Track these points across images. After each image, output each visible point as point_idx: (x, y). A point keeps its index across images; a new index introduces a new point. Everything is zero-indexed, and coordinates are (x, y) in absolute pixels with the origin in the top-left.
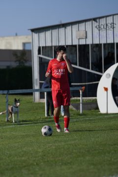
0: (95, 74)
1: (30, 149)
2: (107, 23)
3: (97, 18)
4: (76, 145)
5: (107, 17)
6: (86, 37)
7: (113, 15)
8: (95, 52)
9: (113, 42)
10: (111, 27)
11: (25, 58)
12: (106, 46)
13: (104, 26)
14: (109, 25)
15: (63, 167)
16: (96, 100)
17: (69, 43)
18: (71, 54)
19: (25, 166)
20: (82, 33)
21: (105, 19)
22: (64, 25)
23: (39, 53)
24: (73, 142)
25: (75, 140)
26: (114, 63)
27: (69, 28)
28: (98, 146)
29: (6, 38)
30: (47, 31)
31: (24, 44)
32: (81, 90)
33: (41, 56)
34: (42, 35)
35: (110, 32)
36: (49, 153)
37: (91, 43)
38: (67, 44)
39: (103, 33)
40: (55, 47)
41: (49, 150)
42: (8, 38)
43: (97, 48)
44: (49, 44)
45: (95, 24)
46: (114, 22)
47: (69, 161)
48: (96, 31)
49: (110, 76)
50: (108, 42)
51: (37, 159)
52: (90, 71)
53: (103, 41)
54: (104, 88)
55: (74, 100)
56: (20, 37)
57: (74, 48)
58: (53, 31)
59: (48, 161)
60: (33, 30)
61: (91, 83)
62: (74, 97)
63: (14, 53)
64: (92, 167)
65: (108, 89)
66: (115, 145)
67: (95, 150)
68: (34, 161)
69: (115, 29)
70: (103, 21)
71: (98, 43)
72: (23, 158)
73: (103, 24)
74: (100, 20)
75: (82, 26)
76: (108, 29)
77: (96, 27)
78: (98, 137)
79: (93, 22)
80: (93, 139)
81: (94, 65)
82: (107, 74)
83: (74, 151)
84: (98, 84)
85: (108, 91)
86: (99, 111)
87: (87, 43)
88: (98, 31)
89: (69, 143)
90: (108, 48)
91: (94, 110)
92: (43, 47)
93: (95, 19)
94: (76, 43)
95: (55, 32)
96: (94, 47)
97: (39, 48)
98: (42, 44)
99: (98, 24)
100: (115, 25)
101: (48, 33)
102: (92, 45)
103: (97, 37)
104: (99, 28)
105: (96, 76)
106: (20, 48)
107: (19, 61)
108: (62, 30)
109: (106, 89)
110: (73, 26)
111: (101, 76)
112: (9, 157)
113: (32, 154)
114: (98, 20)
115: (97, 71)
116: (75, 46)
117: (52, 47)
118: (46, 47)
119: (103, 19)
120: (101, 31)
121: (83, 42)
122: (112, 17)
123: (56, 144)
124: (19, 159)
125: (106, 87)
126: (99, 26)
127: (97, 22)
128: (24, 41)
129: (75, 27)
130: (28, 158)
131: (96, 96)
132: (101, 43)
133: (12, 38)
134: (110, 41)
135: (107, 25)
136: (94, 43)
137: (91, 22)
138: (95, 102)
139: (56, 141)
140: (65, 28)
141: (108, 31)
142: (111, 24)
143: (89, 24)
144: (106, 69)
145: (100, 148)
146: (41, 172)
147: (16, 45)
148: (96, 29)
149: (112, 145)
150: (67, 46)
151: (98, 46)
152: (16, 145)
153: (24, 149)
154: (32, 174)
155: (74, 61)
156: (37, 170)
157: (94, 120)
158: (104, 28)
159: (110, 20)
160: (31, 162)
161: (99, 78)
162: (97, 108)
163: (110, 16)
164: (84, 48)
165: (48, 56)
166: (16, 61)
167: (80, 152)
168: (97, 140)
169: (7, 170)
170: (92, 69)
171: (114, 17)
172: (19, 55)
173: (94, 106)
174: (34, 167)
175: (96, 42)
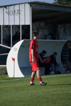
0: (5, 48)
2: (15, 10)
3: (7, 6)
5: (14, 5)
7: (20, 4)
8: (5, 31)
9: (19, 24)
10: (18, 13)
12: (14, 27)
13: (12, 12)
14: (16, 11)
16: (6, 67)
21: (13, 6)
26: (20, 40)
28: (8, 103)
35: (17, 17)
37: (3, 24)
39: (12, 17)
43: (7, 28)
45: (6, 10)
46: (20, 10)
48: (6, 15)
49: (17, 49)
50: (15, 24)
52: (2, 45)
53: (12, 24)
54: (12, 58)
61: (2, 54)
65: (15, 59)
66: (20, 102)
69: (20, 14)
70: (11, 8)
71: (8, 25)
73: (12, 10)
74: (10, 7)
76: (15, 14)
77: (6, 12)
78: (8, 96)
79: (4, 8)
80: (4, 97)
81: (5, 41)
82: (15, 48)
84: (7, 55)
85: (15, 61)
86: (8, 76)
88: (8, 16)
90: (15, 28)
91: (4, 75)
93: (5, 7)
96: (4, 28)
99: (8, 10)
100: (20, 12)
102: (3, 26)
103: (7, 20)
104: (9, 13)
105: (6, 49)
109: (14, 59)
111: (10, 50)
115: (6, 45)
119: (11, 7)
120: (10, 16)
122: (18, 5)
125: (14, 58)
126: (9, 12)
127: (7, 8)
131: (6, 64)
132: (10, 24)
134: (17, 23)
135: (14, 11)
136: (5, 24)
137: (2, 8)
138: (5, 69)
141: (15, 16)
142: (18, 11)
143: (1, 10)
144: (14, 44)
145: (9, 104)
148: (6, 14)
149: (18, 102)
157: (4, 82)
158: (12, 13)
159: (17, 8)
161: (8, 51)
162: (6, 73)
163: (17, 4)
168: (7, 98)
170: (3, 44)
171: (20, 5)
173: (4, 72)
175: (7, 23)
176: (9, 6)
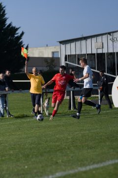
0: (109, 76)
1: (62, 136)
4: (98, 134)
6: (103, 48)
8: (109, 59)
11: (54, 64)
15: (89, 151)
17: (89, 52)
18: (91, 60)
19: (59, 150)
20: (100, 44)
21: (117, 33)
22: (86, 38)
23: (66, 60)
24: (95, 131)
25: (97, 129)
27: (89, 41)
29: (39, 48)
30: (72, 42)
31: (53, 53)
32: (100, 89)
33: (67, 62)
34: (68, 46)
36: (77, 140)
38: (88, 53)
39: (116, 44)
40: (78, 55)
41: (77, 137)
42: (41, 48)
43: (111, 56)
44: (73, 53)
45: (110, 38)
47: (93, 146)
48: (110, 42)
51: (68, 144)
53: (116, 51)
54: (117, 87)
55: (93, 97)
56: (50, 48)
57: (93, 56)
58: (77, 42)
59: (76, 146)
60: (61, 42)
62: (93, 95)
63: (46, 60)
64: (112, 150)
67: (113, 137)
68: (65, 145)
70: (116, 35)
71: (112, 52)
72: (57, 144)
73: (116, 37)
75: (99, 38)
77: (111, 39)
79: (108, 35)
80: (111, 129)
81: (109, 70)
83: (97, 138)
84: (112, 84)
86: (114, 106)
87: (104, 52)
88: (112, 43)
89: (92, 131)
92: (69, 55)
93: (109, 33)
94: (94, 52)
95: (78, 43)
96: (109, 55)
97: (66, 56)
98: (68, 53)
99: (112, 37)
101: (73, 44)
102: (107, 53)
103: (111, 48)
104: (113, 40)
105: (110, 78)
106: (50, 56)
107: (49, 66)
108: (83, 42)
110: (92, 39)
111: (115, 78)
112: (45, 143)
113: (63, 140)
114: (112, 34)
115: (111, 74)
116: (94, 54)
117: (76, 55)
118: (71, 55)
119: (115, 33)
120: (114, 43)
121: (100, 51)
123: (82, 133)
124: (54, 144)
127: (111, 35)
128: (53, 51)
129: (94, 40)
130: (61, 144)
131: (111, 94)
132: (114, 52)
133: (44, 48)
136: (109, 52)
137: (106, 36)
139: (81, 130)
140: (86, 40)
143: (105, 37)
146: (72, 155)
147: (47, 53)
150: (88, 54)
151: (112, 54)
152: (51, 133)
153: (57, 136)
154: (65, 156)
155: (94, 66)
156: (68, 152)
157: (110, 113)
160: (63, 146)
161: (113, 79)
164: (101, 56)
165: (73, 62)
166: (47, 67)
167: (101, 139)
168: (114, 128)
169: (45, 152)
170: (107, 73)
172: (49, 61)
174: (66, 150)
175: (111, 51)
176: (113, 32)
